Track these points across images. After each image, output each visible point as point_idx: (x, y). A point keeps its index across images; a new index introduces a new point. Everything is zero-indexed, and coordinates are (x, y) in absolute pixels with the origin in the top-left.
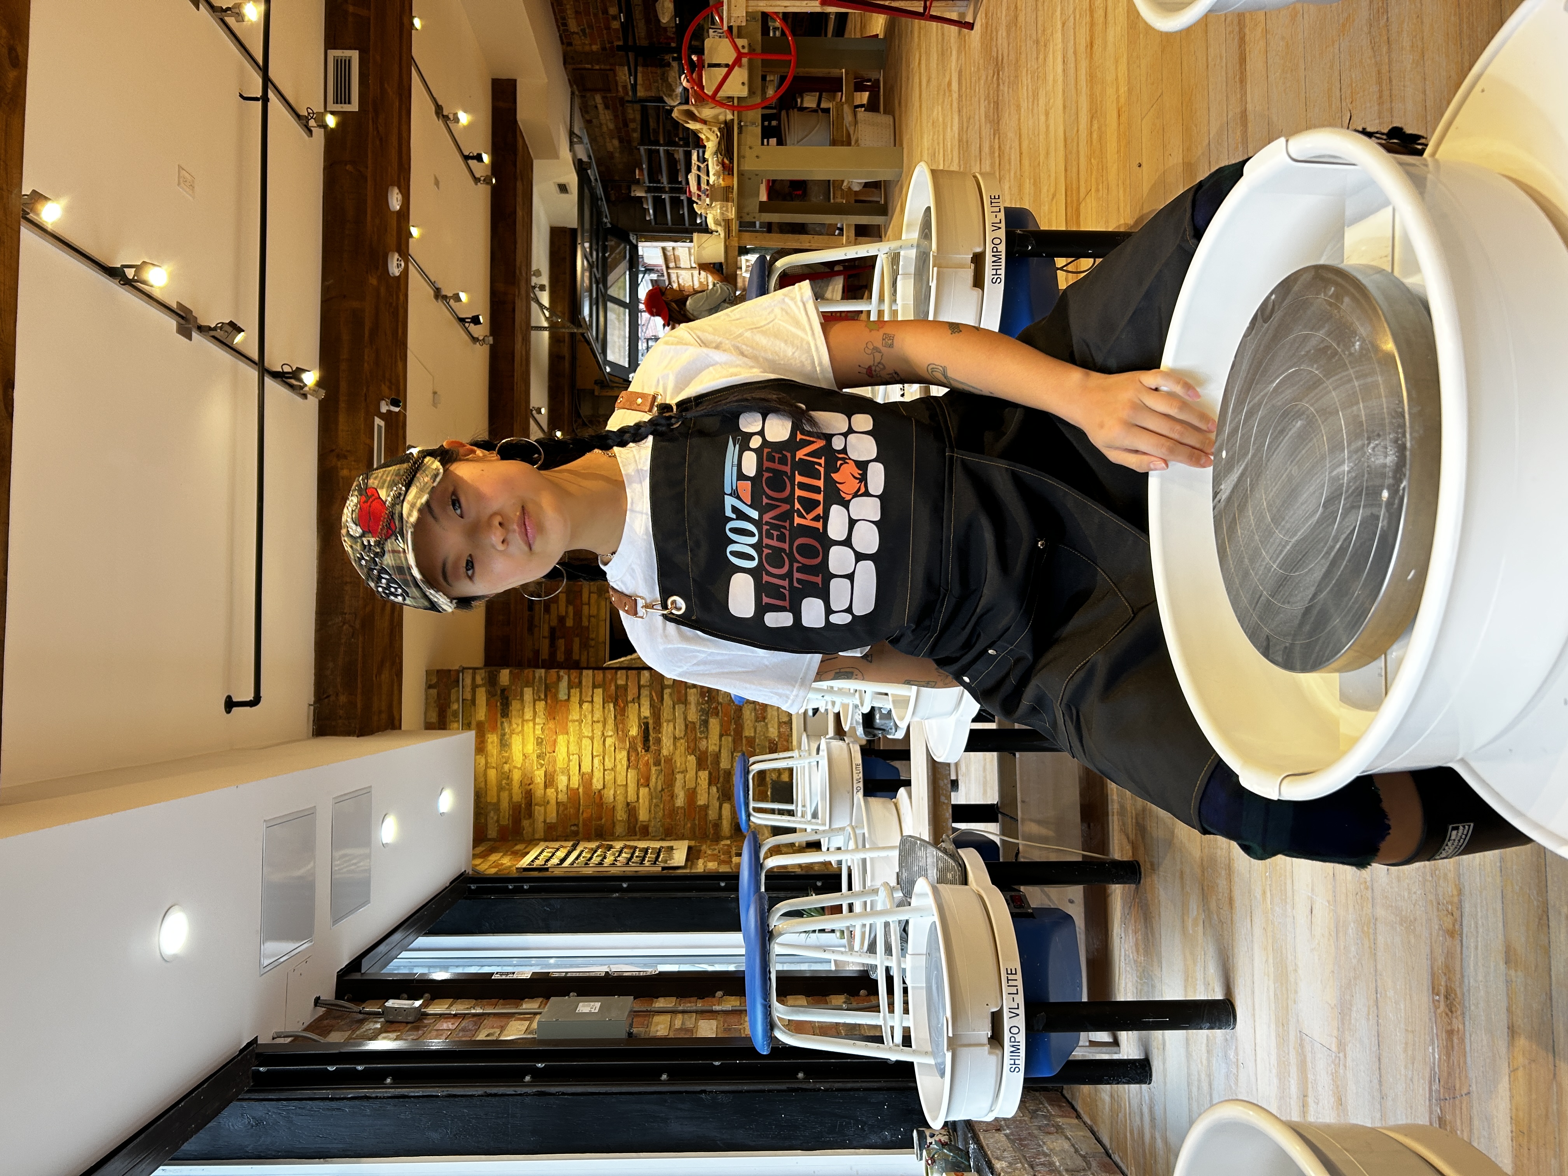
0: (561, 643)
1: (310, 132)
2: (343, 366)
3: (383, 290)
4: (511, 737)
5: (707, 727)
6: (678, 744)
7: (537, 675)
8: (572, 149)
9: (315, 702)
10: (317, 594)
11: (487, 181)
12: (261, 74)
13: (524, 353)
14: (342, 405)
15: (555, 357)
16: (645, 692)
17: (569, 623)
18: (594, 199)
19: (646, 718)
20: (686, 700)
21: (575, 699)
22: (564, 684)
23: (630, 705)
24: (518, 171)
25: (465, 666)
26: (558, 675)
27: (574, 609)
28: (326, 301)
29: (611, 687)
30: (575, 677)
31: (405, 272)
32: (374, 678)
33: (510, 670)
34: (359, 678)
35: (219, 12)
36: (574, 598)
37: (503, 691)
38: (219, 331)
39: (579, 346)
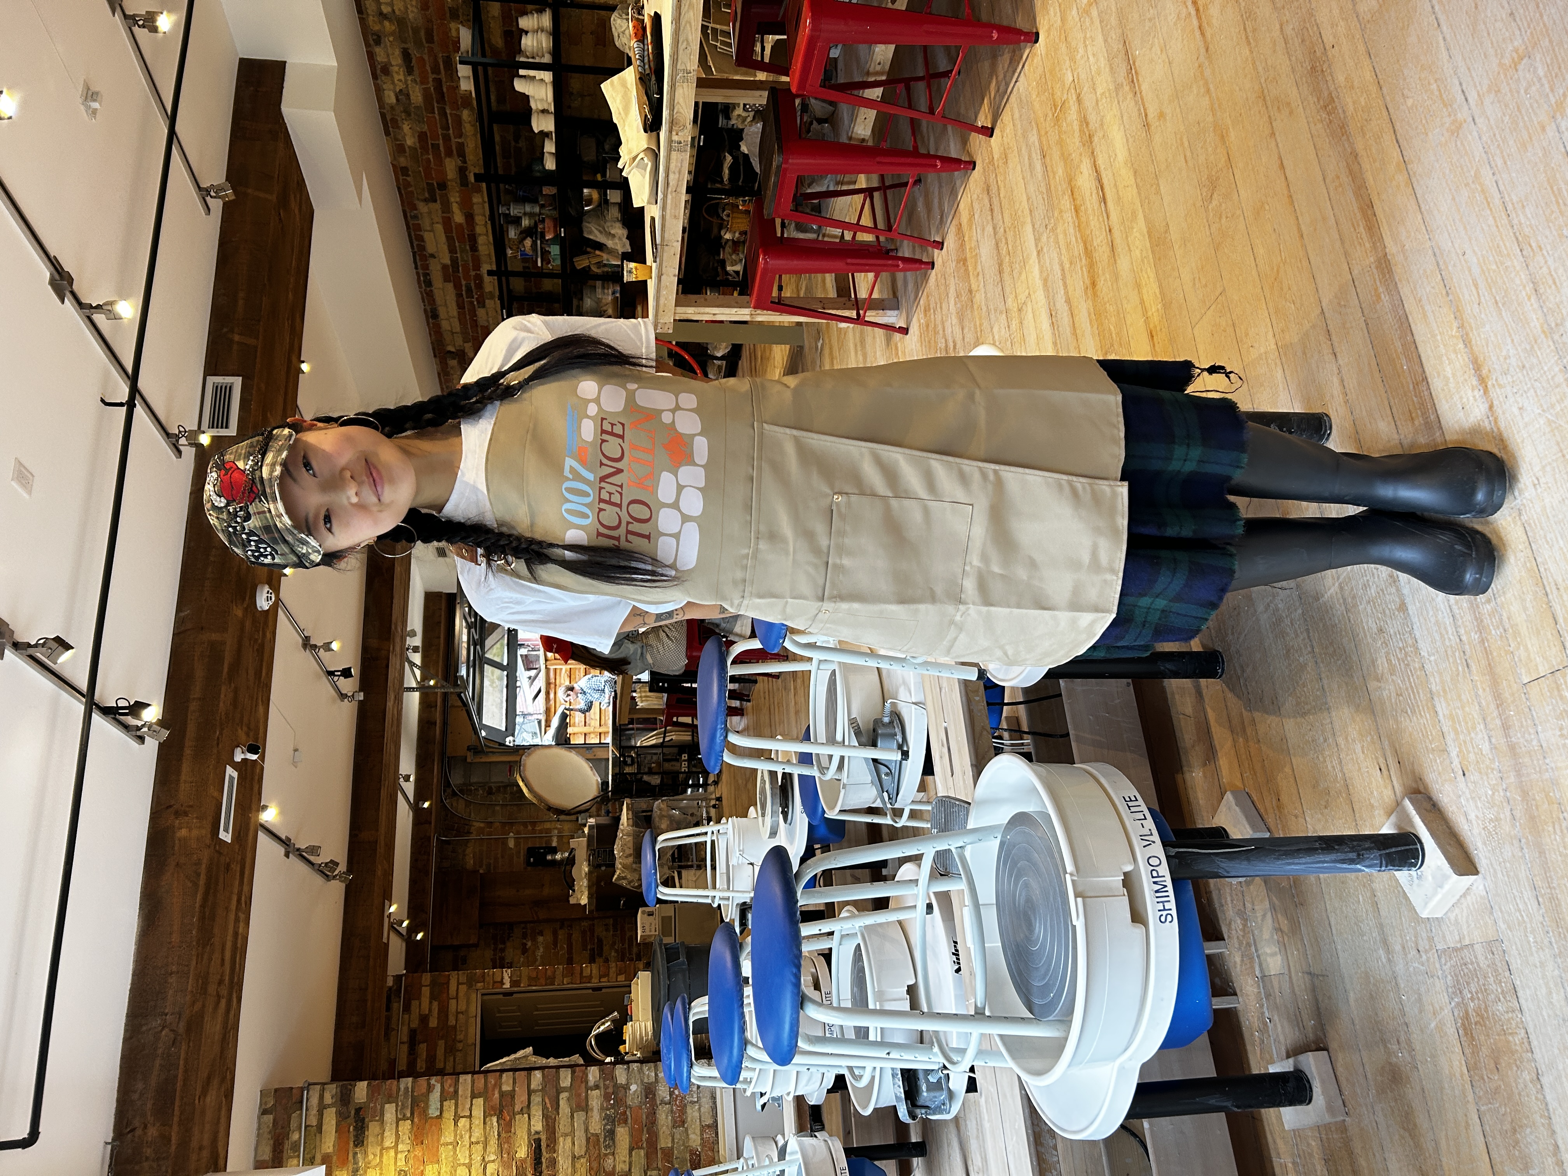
0: (423, 1048)
1: (179, 453)
2: (193, 706)
3: (248, 624)
4: (366, 1172)
5: (613, 1140)
6: (578, 1166)
7: (402, 1087)
9: (114, 1140)
10: (131, 990)
12: (129, 383)
13: (396, 712)
14: (188, 752)
15: (425, 724)
16: (536, 1099)
17: (433, 1023)
19: (537, 1133)
20: (587, 1105)
21: (449, 1115)
22: (435, 1096)
23: (517, 1117)
25: (312, 1081)
26: (429, 1084)
27: (439, 1005)
28: (179, 633)
29: (494, 1094)
30: (450, 1086)
31: (275, 608)
32: (197, 1101)
33: (366, 1083)
34: (177, 1103)
35: (86, 310)
36: (439, 992)
37: (358, 1110)
38: (40, 649)
39: (453, 706)
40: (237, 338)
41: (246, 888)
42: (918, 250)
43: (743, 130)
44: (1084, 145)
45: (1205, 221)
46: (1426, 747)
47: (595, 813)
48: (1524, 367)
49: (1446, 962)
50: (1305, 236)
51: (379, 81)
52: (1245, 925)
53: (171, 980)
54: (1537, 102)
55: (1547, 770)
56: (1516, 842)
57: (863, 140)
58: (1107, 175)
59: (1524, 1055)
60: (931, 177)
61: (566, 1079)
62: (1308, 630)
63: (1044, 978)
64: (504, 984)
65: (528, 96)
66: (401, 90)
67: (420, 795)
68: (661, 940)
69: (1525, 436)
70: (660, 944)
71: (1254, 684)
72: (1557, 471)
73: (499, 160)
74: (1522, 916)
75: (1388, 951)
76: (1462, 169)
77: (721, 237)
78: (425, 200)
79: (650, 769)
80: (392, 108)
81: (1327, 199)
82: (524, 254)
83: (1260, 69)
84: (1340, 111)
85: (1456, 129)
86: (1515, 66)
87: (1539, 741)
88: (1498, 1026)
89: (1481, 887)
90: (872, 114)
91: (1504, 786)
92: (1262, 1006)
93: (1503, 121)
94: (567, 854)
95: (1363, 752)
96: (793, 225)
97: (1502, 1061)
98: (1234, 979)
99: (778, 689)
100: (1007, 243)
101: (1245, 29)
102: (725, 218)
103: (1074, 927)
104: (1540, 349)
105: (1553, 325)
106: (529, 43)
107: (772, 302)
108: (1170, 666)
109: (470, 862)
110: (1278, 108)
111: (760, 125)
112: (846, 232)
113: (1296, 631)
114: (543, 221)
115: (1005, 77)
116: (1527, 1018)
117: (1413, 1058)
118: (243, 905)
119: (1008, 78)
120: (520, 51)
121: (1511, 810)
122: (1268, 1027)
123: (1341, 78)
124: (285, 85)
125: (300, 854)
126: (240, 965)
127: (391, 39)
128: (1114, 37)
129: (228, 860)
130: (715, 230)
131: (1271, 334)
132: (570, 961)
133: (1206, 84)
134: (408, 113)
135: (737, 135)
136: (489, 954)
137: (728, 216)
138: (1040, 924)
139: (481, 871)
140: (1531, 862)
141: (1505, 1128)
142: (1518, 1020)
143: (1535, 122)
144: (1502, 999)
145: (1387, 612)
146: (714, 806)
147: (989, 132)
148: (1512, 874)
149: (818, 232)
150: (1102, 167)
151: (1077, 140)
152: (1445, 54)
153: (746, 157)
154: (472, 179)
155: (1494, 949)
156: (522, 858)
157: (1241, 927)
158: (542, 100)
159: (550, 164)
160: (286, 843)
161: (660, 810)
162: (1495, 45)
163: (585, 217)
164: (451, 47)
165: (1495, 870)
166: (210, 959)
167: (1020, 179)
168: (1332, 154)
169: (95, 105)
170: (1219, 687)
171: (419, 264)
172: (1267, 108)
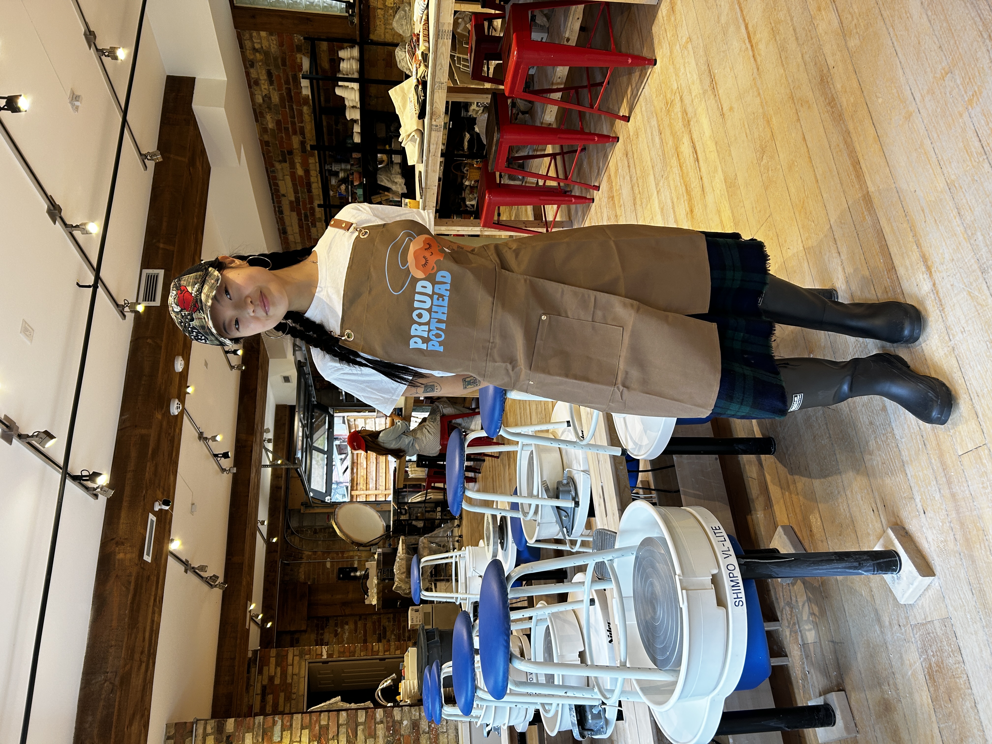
0: (270, 698)
1: (124, 316)
2: (129, 475)
3: (165, 423)
7: (257, 722)
8: (294, 354)
11: (239, 367)
12: (94, 273)
13: (256, 480)
14: (125, 504)
15: (275, 488)
16: (343, 730)
17: (277, 681)
18: (307, 386)
20: (375, 734)
21: (286, 740)
22: (278, 728)
23: (330, 742)
24: (260, 364)
25: (199, 718)
26: (274, 720)
27: (281, 670)
28: (121, 429)
29: (315, 727)
30: (287, 721)
31: (181, 414)
32: (126, 729)
33: (233, 719)
34: (113, 729)
35: (69, 228)
36: (281, 661)
37: (228, 737)
38: (35, 438)
39: (292, 477)
40: (161, 246)
41: (159, 592)
42: (584, 191)
43: (476, 118)
44: (685, 127)
45: (759, 172)
46: (901, 496)
47: (382, 546)
48: (953, 260)
49: (917, 632)
50: (819, 181)
51: (252, 90)
52: (791, 611)
53: (111, 651)
54: (957, 99)
55: (975, 509)
56: (957, 555)
57: (550, 124)
58: (699, 145)
59: (966, 690)
60: (591, 147)
61: (362, 717)
62: (826, 424)
63: (663, 643)
64: (322, 656)
65: (344, 98)
66: (266, 95)
67: (271, 534)
68: (423, 627)
69: (955, 302)
70: (423, 629)
71: (794, 458)
72: (975, 323)
73: (326, 137)
74: (962, 602)
75: (881, 626)
76: (913, 140)
77: (463, 184)
78: (280, 162)
79: (417, 517)
80: (260, 105)
81: (832, 159)
82: (340, 194)
83: (790, 81)
84: (839, 106)
85: (909, 117)
86: (943, 78)
87: (970, 491)
88: (950, 673)
89: (937, 584)
90: (555, 109)
91: (949, 520)
92: (803, 663)
93: (936, 111)
94: (364, 573)
95: (862, 500)
96: (507, 176)
97: (952, 695)
98: (785, 646)
99: (498, 465)
100: (638, 187)
101: (781, 57)
102: (465, 172)
103: (681, 609)
104: (962, 249)
105: (970, 234)
106: (345, 66)
107: (494, 223)
108: (741, 447)
109: (302, 577)
110: (801, 104)
111: (486, 115)
112: (540, 180)
113: (819, 424)
114: (352, 174)
115: (636, 86)
116: (968, 667)
117: (898, 694)
118: (158, 602)
119: (638, 87)
120: (339, 71)
121: (954, 535)
122: (807, 677)
123: (839, 86)
124: (195, 92)
125: (194, 570)
126: (155, 641)
127: (260, 64)
128: (702, 62)
129: (149, 574)
130: (459, 180)
131: (800, 241)
132: (365, 641)
133: (758, 89)
134: (269, 108)
135: (473, 121)
136: (313, 637)
137: (467, 171)
138: (660, 608)
139: (309, 583)
140: (967, 568)
141: (956, 738)
142: (962, 669)
143: (956, 112)
144: (952, 655)
145: (875, 411)
146: (458, 541)
147: (627, 119)
148: (955, 575)
149: (522, 180)
150: (696, 140)
151: (680, 124)
152: (901, 71)
153: (478, 134)
154: (308, 148)
155: (946, 624)
156: (335, 575)
157: (789, 612)
158: (352, 100)
159: (357, 139)
160: (185, 564)
161: (423, 543)
162: (931, 65)
163: (379, 172)
164: (297, 68)
165: (945, 573)
166: (136, 638)
167: (646, 147)
168: (834, 132)
169: (77, 103)
170: (772, 460)
171: (275, 200)
172: (795, 104)
